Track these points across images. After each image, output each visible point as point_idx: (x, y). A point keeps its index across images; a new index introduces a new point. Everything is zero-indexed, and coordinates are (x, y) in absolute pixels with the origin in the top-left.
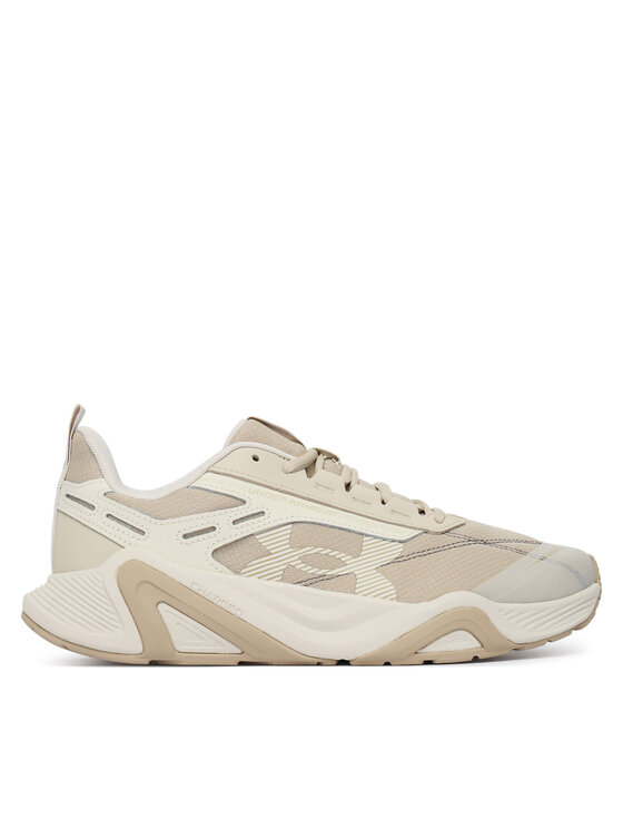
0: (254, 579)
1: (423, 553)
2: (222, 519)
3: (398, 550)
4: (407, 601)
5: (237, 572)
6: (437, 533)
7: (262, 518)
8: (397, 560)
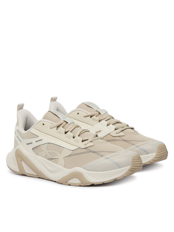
0: (40, 157)
1: (75, 154)
2: (33, 140)
3: (70, 152)
4: (67, 168)
5: (37, 155)
6: (82, 148)
7: (41, 141)
8: (69, 156)
